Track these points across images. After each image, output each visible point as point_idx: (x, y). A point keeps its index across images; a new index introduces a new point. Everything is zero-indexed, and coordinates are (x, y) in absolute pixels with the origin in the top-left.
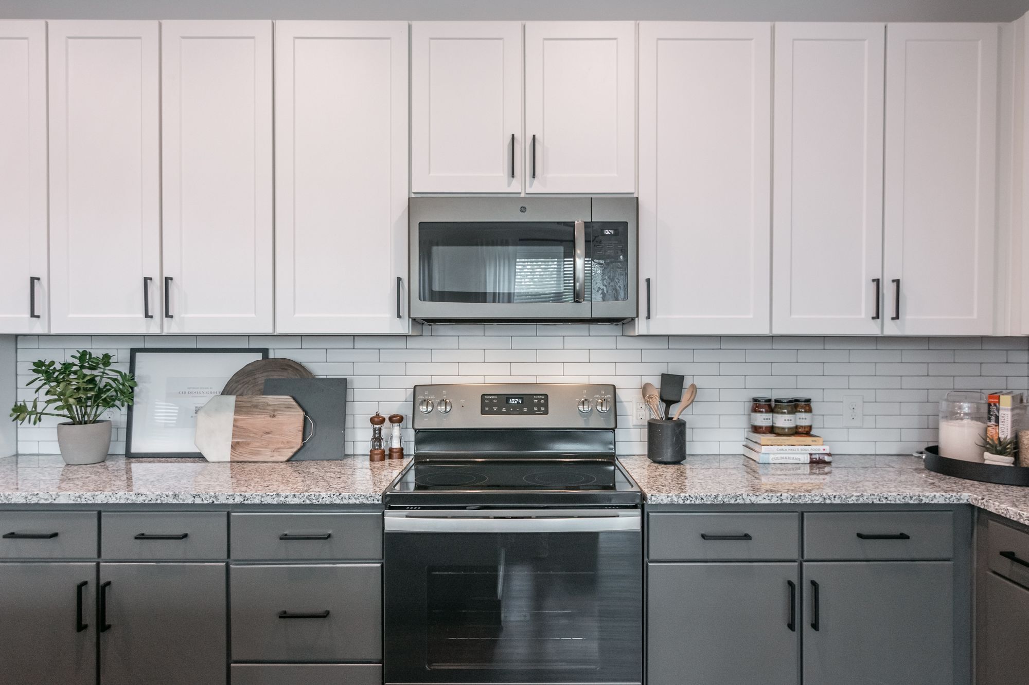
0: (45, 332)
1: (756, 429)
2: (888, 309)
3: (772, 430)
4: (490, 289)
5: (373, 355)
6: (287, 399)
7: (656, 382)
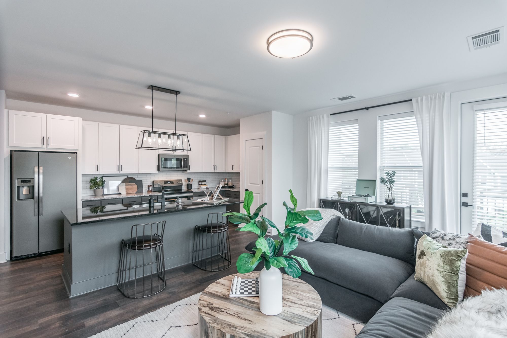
0: (98, 174)
1: (199, 185)
2: (215, 169)
3: (202, 185)
4: (167, 167)
5: (145, 176)
6: (134, 183)
7: (187, 179)
